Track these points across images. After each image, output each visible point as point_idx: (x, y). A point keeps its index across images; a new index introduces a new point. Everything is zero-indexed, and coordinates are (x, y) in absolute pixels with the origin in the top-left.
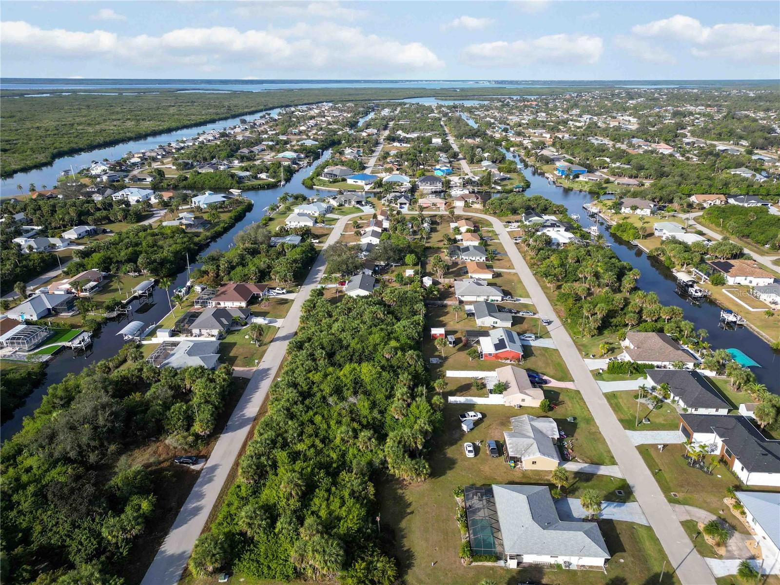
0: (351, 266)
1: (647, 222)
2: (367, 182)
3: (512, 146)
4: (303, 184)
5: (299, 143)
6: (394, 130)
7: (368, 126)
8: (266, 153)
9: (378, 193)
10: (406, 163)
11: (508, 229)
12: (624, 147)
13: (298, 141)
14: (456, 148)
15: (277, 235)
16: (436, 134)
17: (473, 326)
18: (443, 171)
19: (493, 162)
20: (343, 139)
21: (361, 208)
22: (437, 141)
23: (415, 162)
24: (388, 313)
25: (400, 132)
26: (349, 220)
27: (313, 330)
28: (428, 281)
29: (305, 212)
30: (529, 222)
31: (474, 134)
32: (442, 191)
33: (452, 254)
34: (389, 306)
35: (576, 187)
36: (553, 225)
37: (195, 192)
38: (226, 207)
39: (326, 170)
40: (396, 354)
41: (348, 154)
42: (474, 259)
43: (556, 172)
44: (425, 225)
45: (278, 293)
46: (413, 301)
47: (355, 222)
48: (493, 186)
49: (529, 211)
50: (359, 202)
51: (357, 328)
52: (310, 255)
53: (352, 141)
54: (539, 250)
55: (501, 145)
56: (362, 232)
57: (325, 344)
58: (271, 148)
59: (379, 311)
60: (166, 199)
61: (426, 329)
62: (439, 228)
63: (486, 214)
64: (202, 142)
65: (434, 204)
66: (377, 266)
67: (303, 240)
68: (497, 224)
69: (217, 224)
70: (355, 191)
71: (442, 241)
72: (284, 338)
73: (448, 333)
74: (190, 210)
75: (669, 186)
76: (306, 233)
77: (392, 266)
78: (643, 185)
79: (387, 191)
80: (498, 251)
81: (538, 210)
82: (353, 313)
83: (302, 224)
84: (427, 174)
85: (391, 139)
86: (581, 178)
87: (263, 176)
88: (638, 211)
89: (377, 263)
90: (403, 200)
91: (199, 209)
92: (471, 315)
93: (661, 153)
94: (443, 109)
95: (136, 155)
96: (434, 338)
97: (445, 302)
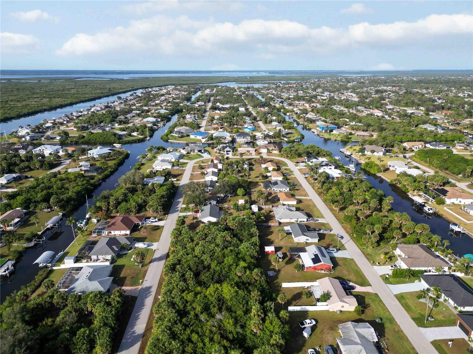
0: (202, 199)
1: (383, 161)
2: (203, 137)
3: (288, 112)
4: (162, 138)
5: (157, 112)
6: (215, 102)
7: (198, 100)
8: (136, 118)
9: (211, 144)
10: (226, 124)
13: (155, 110)
14: (254, 114)
15: (148, 176)
16: (241, 105)
18: (249, 129)
19: (279, 122)
20: (183, 108)
21: (202, 154)
22: (242, 109)
23: (231, 124)
24: (234, 237)
25: (218, 104)
26: (195, 164)
27: (181, 253)
28: (255, 208)
29: (165, 158)
30: (312, 162)
31: (263, 105)
32: (251, 142)
33: (266, 187)
34: (233, 230)
35: (333, 138)
36: (327, 165)
37: (90, 147)
38: (112, 157)
39: (176, 129)
40: (246, 272)
41: (188, 119)
42: (281, 190)
43: (318, 129)
44: (246, 166)
45: (152, 222)
46: (250, 226)
47: (200, 165)
48: (282, 138)
49: (309, 155)
50: (200, 151)
51: (213, 250)
52: (172, 191)
53: (190, 110)
54: (324, 183)
55: (280, 111)
56: (206, 172)
57: (192, 266)
58: (139, 115)
59: (227, 235)
60: (70, 152)
61: (262, 248)
62: (254, 167)
63: (281, 157)
64: (94, 112)
65: (248, 151)
66: (219, 197)
67: (166, 180)
68: (290, 164)
69: (106, 169)
70: (196, 143)
71: (258, 177)
72: (160, 259)
73: (277, 249)
74: (87, 159)
75: (388, 136)
76: (168, 175)
77: (228, 197)
78: (372, 136)
79: (218, 144)
80: (295, 183)
81: (314, 154)
82: (209, 238)
83: (164, 167)
84: (240, 131)
85: (214, 108)
86: (334, 132)
87: (135, 134)
88: (375, 154)
89: (219, 195)
90: (228, 149)
91: (93, 158)
92: (289, 234)
93: (377, 115)
94: (242, 89)
95: (49, 122)
96: (268, 254)
97: (270, 224)
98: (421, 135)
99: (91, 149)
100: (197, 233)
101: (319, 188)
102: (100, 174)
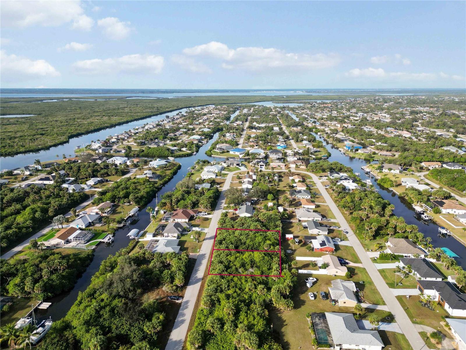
0: (240, 200)
1: (398, 178)
2: (241, 153)
3: (319, 132)
4: (206, 154)
5: (201, 130)
6: (251, 122)
7: (236, 119)
8: (183, 136)
9: (247, 159)
10: (261, 142)
11: (321, 181)
12: (383, 133)
14: (287, 133)
15: (198, 183)
17: (307, 234)
18: (282, 147)
19: (309, 141)
20: (224, 127)
21: (239, 167)
22: (276, 129)
23: (266, 142)
24: (263, 226)
25: (255, 124)
26: (234, 175)
27: (226, 234)
28: (281, 209)
29: (210, 170)
30: (333, 177)
31: (296, 125)
32: (282, 158)
33: (292, 194)
34: (263, 222)
35: (357, 156)
36: (346, 179)
37: (150, 159)
38: (168, 167)
39: (217, 146)
40: (270, 247)
41: (228, 137)
42: (304, 197)
43: (345, 148)
44: (276, 178)
45: (203, 215)
46: (275, 220)
47: (238, 176)
48: (310, 155)
49: (332, 170)
50: (238, 165)
51: (248, 234)
52: (217, 194)
53: (229, 129)
54: (340, 193)
55: (312, 131)
56: (243, 182)
57: (233, 242)
58: (185, 133)
59: (258, 225)
60: (135, 162)
61: (283, 235)
62: (283, 179)
63: (308, 171)
64: (148, 130)
65: (279, 166)
66: (253, 200)
67: (211, 186)
68: (315, 178)
69: (165, 177)
70: (235, 158)
71: (285, 187)
72: (210, 238)
73: (295, 237)
74: (149, 169)
75: (409, 156)
76: (213, 182)
77: (260, 200)
78: (395, 156)
79: (254, 158)
80: (317, 193)
81: (336, 170)
82: (245, 226)
83: (210, 177)
84: (273, 148)
85: (251, 128)
86: (360, 151)
87: (184, 149)
88: (392, 171)
90: (262, 163)
91: (154, 168)
92: (306, 228)
93: (404, 137)
94: (277, 109)
95: (114, 138)
96: (288, 240)
97: (291, 221)
98: (442, 156)
99: (151, 161)
100: (236, 222)
101: (335, 197)
102: (161, 180)
